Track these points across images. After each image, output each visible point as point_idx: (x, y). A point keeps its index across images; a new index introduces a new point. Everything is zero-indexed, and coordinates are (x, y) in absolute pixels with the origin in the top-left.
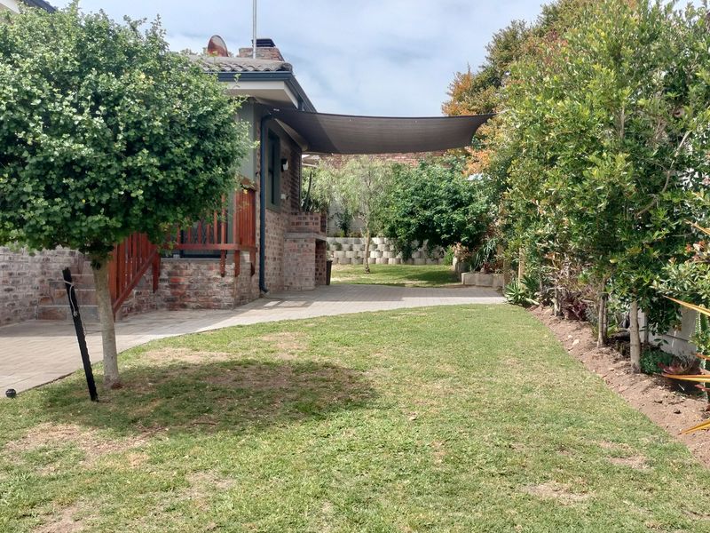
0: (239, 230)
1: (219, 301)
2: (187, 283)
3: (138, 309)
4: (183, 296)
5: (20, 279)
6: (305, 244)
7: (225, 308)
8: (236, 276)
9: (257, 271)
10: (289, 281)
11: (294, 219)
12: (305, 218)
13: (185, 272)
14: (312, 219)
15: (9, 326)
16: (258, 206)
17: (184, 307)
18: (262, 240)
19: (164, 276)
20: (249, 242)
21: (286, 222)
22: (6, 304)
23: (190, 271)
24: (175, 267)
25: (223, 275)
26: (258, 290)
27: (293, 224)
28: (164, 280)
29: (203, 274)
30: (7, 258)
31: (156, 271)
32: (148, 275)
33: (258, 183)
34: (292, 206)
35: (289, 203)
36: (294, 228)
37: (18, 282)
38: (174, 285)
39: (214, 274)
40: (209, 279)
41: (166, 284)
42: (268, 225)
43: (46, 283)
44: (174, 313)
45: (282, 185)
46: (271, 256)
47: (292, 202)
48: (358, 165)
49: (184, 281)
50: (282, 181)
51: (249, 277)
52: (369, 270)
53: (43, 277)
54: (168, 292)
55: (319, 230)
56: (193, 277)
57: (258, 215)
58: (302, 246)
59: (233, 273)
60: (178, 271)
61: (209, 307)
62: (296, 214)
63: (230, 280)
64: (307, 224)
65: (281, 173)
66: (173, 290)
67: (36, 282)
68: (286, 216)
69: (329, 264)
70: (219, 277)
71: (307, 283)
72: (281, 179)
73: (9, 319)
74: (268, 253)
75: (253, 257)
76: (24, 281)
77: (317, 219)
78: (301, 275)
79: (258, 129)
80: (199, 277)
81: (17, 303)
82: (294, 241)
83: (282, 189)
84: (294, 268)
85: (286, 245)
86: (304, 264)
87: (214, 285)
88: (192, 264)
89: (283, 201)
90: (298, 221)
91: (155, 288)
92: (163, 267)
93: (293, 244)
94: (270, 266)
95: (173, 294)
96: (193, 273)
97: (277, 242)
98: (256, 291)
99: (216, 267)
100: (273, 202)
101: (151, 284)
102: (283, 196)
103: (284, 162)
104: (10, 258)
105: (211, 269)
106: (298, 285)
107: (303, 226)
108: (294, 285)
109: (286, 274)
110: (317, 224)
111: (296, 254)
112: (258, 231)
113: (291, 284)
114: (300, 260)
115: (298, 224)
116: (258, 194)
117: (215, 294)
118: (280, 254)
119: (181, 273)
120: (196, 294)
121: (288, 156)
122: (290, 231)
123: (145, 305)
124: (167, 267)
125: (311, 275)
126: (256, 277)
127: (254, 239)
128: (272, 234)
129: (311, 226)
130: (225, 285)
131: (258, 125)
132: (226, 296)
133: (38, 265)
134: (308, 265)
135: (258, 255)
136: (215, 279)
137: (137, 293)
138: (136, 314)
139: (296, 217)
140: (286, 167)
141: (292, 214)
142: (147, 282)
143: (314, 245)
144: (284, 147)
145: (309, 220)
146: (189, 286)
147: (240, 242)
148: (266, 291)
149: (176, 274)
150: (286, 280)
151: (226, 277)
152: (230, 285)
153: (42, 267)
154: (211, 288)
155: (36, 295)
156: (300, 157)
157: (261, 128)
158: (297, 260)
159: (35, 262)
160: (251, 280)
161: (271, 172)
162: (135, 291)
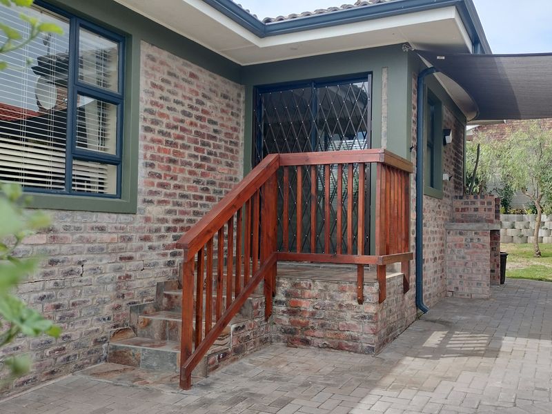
0: (385, 233)
1: (355, 339)
2: (311, 309)
3: (238, 351)
4: (305, 327)
5: (76, 310)
6: (475, 237)
7: (363, 352)
8: (381, 301)
9: (412, 284)
10: (454, 285)
11: (459, 204)
12: (474, 203)
13: (308, 293)
14: (483, 203)
15: (52, 382)
16: (413, 194)
17: (306, 343)
18: (418, 240)
19: (280, 296)
20: (401, 245)
21: (449, 209)
22: (47, 352)
23: (314, 292)
24: (295, 285)
25: (361, 302)
26: (414, 309)
27: (457, 210)
28: (280, 302)
29: (332, 297)
30: (50, 284)
31: (270, 292)
32: (257, 298)
33: (413, 161)
34: (456, 188)
35: (452, 184)
36: (458, 216)
37: (72, 315)
38: (293, 312)
39: (348, 298)
40: (340, 306)
41: (283, 308)
42: (427, 216)
43: (125, 309)
44: (293, 350)
45: (444, 162)
46: (431, 256)
47: (455, 182)
48: (527, 136)
49: (306, 305)
50: (445, 156)
51: (400, 296)
52: (540, 254)
53: (119, 302)
54: (286, 320)
55: (493, 217)
56: (319, 301)
57: (413, 205)
58: (471, 239)
59: (376, 298)
60: (299, 292)
61: (340, 348)
62: (461, 198)
63: (372, 309)
64: (476, 210)
65: (443, 148)
66: (292, 318)
67: (106, 310)
68: (448, 201)
69: (504, 257)
70: (355, 303)
71: (480, 289)
72: (443, 155)
73: (53, 372)
74: (427, 254)
75: (406, 268)
76: (84, 312)
77: (489, 203)
78: (470, 278)
79: (414, 87)
80: (327, 302)
81: (69, 347)
82: (461, 234)
83: (444, 167)
84: (461, 269)
85: (450, 238)
86: (475, 264)
87: (348, 315)
88: (317, 282)
89: (445, 182)
90: (464, 206)
91: (268, 313)
92: (279, 284)
93: (458, 237)
94: (429, 270)
95: (292, 323)
96: (318, 295)
97: (438, 236)
98: (411, 311)
99: (350, 289)
100: (432, 185)
101: (262, 309)
102: (446, 177)
103: (447, 132)
104: (56, 284)
105: (343, 291)
106: (466, 290)
107: (472, 212)
108: (460, 290)
109: (449, 276)
110: (490, 210)
111: (463, 251)
112: (413, 228)
113: (457, 288)
114: (468, 258)
115: (463, 210)
116: (412, 177)
117: (349, 328)
118: (441, 251)
119: (303, 294)
120: (323, 326)
121: (451, 126)
122: (453, 220)
123: (251, 342)
124: (284, 285)
125: (485, 278)
126: (412, 292)
127: (407, 240)
128: (431, 226)
129: (482, 213)
130: (364, 317)
131: (414, 82)
132: (364, 333)
133: (110, 287)
134: (480, 265)
135: (413, 262)
136: (348, 306)
137: (236, 329)
138: (234, 360)
139: (462, 201)
140: (449, 139)
141: (456, 197)
142: (257, 307)
143: (488, 239)
144: (446, 114)
145: (478, 205)
146: (313, 314)
147: (387, 250)
148: (425, 311)
149: (296, 296)
150: (450, 284)
151: (364, 305)
152: (371, 317)
153: (119, 288)
154: (342, 319)
155: (106, 329)
156: (464, 128)
157: (418, 88)
158: (464, 258)
159: (105, 283)
160: (404, 299)
161: (431, 146)
162: (232, 327)
